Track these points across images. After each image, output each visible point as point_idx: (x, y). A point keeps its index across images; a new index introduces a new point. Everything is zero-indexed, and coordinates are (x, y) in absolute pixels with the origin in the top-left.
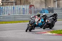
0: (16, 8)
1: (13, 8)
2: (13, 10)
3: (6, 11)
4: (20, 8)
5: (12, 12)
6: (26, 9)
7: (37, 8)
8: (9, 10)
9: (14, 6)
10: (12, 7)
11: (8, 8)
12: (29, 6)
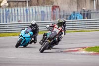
0: (31, 11)
2: (25, 14)
3: (15, 16)
4: (37, 10)
5: (24, 17)
7: (64, 11)
9: (28, 8)
10: (25, 9)
12: (51, 8)
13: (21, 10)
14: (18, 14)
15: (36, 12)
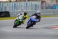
0: (29, 4)
1: (26, 4)
2: (26, 6)
4: (32, 4)
6: (38, 5)
7: (48, 4)
8: (22, 6)
11: (21, 4)
12: (41, 2)
13: (23, 4)
14: (21, 6)
15: (32, 5)
